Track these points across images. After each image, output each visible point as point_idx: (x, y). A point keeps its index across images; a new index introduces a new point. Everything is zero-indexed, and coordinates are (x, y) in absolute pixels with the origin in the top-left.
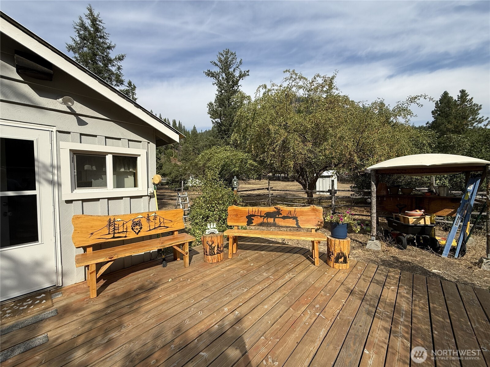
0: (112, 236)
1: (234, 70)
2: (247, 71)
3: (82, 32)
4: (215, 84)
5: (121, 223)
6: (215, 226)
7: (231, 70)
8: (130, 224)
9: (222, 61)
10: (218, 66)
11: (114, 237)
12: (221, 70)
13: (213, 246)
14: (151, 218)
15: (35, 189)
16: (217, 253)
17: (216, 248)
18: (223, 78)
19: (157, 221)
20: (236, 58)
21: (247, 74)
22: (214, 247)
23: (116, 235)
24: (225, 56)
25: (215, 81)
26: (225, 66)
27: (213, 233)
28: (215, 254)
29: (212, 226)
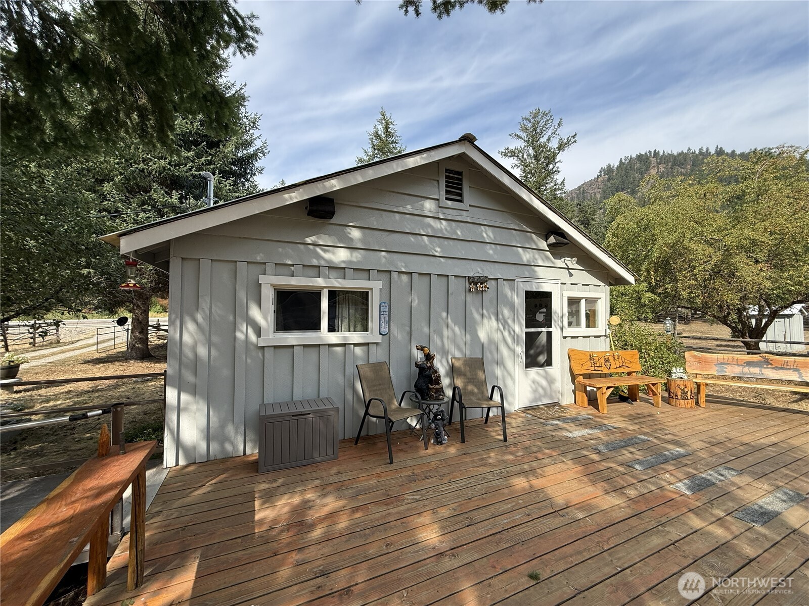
0: (593, 369)
1: (549, 140)
2: (572, 137)
3: (375, 142)
4: (516, 167)
5: (597, 359)
6: (682, 371)
7: (543, 140)
8: (602, 360)
9: (527, 129)
10: (521, 138)
11: (595, 370)
12: (526, 144)
13: (686, 390)
14: (616, 357)
15: (551, 327)
16: (691, 399)
17: (689, 393)
18: (529, 155)
19: (620, 360)
20: (553, 120)
21: (573, 140)
22: (687, 392)
23: (596, 368)
24: (532, 120)
25: (516, 162)
26: (532, 136)
27: (681, 378)
28: (688, 399)
29: (678, 370)
